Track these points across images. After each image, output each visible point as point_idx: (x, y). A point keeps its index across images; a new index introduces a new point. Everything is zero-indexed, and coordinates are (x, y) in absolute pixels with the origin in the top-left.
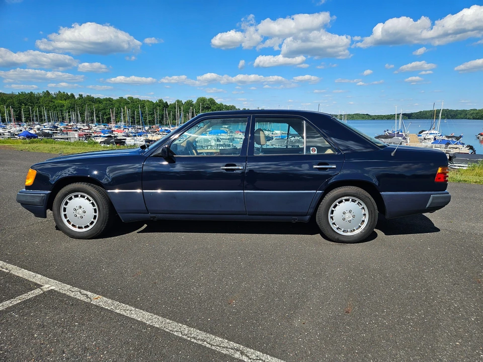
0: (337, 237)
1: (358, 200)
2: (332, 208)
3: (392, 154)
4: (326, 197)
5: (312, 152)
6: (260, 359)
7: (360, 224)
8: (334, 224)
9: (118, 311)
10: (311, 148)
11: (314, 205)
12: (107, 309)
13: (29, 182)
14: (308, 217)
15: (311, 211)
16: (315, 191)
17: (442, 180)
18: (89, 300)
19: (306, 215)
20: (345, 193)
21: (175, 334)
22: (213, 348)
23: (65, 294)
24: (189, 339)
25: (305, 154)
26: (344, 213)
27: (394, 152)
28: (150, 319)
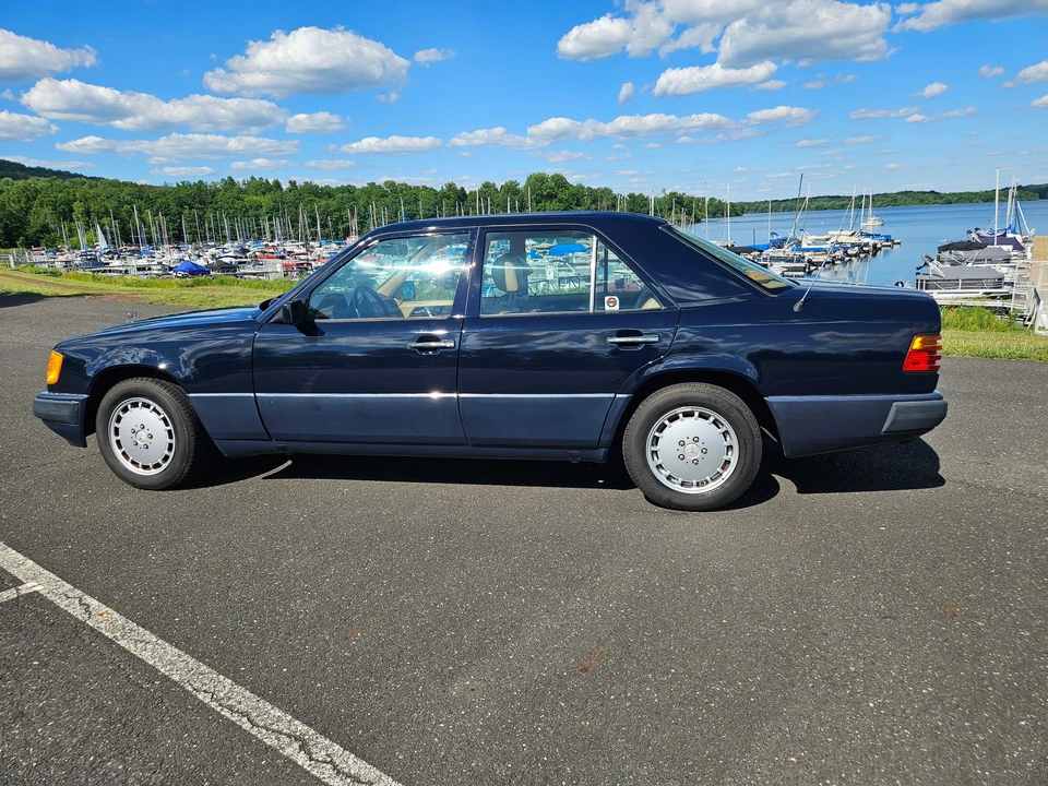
0: (666, 496)
1: (714, 416)
2: (653, 432)
3: (796, 308)
4: (640, 407)
5: (607, 308)
6: (331, 762)
7: (719, 470)
8: (659, 467)
9: (122, 643)
10: (607, 298)
11: (611, 424)
12: (107, 637)
13: (53, 377)
14: (602, 452)
15: (607, 438)
16: (613, 395)
17: (924, 367)
18: (86, 616)
19: (597, 448)
20: (682, 399)
21: (200, 697)
22: (254, 731)
23: (52, 602)
24: (219, 709)
25: (591, 311)
26: (682, 443)
27: (799, 303)
28: (172, 663)
